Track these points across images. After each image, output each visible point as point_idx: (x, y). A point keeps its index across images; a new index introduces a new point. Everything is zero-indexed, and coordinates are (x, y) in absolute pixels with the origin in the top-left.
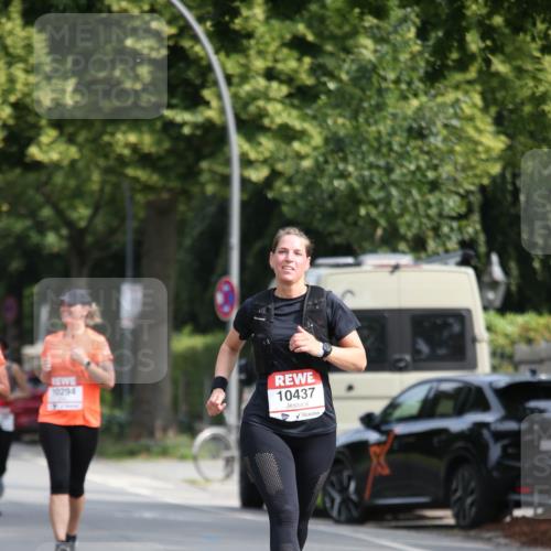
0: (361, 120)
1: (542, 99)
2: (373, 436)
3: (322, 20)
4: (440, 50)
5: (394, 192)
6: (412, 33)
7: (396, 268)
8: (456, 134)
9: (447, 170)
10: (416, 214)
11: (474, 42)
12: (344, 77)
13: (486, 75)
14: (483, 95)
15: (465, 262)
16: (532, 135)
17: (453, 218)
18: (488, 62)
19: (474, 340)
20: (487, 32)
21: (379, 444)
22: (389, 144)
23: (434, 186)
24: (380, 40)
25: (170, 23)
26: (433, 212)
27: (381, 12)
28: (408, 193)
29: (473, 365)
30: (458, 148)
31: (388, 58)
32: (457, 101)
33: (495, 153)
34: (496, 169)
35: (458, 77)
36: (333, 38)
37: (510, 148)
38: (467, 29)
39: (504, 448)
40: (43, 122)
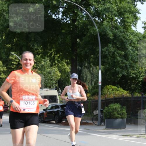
0: (42, 71)
1: (65, 69)
2: (45, 112)
3: (37, 59)
4: (52, 63)
5: (47, 81)
6: (49, 61)
7: (47, 90)
8: (55, 73)
9: (53, 78)
10: (50, 83)
11: (56, 62)
12: (40, 66)
13: (58, 66)
14: (58, 68)
15: (56, 89)
16: (64, 73)
17: (54, 84)
18: (58, 64)
19: (57, 99)
20: (58, 61)
21: (45, 113)
22: (46, 75)
23: (52, 80)
24: (44, 62)
25: (18, 60)
26: (52, 83)
27: (44, 58)
28: (48, 81)
29: (57, 103)
30: (55, 75)
31: (46, 64)
32: (54, 69)
33: (60, 76)
34: (60, 78)
35: (55, 66)
36: (39, 61)
37: (61, 75)
38: (55, 60)
39: (61, 113)
40: (2, 73)
